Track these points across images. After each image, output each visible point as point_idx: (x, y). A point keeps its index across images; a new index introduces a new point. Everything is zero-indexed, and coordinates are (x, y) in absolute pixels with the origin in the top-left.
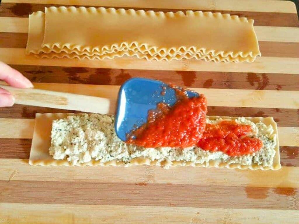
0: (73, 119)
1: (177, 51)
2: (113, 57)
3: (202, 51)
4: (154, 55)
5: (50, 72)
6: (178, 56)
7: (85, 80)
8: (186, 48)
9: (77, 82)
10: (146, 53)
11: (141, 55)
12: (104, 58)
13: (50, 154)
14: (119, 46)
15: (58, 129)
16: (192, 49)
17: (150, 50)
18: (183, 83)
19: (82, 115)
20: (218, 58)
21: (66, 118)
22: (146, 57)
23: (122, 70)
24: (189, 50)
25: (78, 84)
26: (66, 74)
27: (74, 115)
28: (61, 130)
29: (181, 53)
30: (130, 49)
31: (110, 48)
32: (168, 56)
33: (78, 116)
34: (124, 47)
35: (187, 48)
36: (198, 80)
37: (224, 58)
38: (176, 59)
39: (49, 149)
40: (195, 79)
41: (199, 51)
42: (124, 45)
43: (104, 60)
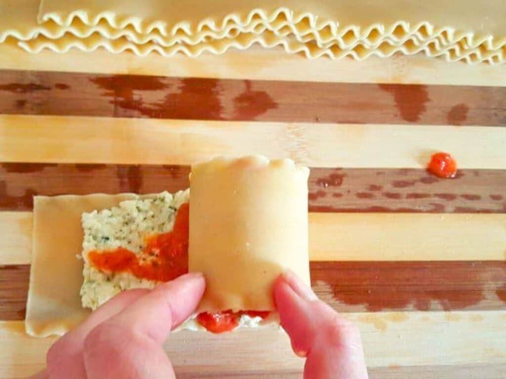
0: (137, 208)
1: (385, 32)
2: (225, 48)
3: (445, 34)
4: (324, 45)
5: (63, 87)
6: (385, 46)
7: (157, 108)
8: (408, 24)
9: (136, 113)
10: (308, 40)
11: (294, 44)
12: (200, 52)
13: (84, 305)
14: (244, 18)
15: (100, 235)
16: (423, 30)
17: (321, 32)
18: (399, 113)
19: (157, 197)
20: (478, 53)
21: (119, 207)
22: (306, 49)
23: (248, 83)
24: (416, 30)
25: (139, 117)
26: (103, 91)
27: (139, 200)
28: (107, 239)
29: (393, 40)
30: (270, 28)
31: (219, 24)
32: (359, 48)
33: (146, 201)
34: (256, 22)
35: (412, 26)
36: (433, 106)
37: (490, 52)
38: (380, 54)
39: (81, 293)
40: (427, 104)
41: (439, 34)
42: (256, 16)
43: (200, 56)
